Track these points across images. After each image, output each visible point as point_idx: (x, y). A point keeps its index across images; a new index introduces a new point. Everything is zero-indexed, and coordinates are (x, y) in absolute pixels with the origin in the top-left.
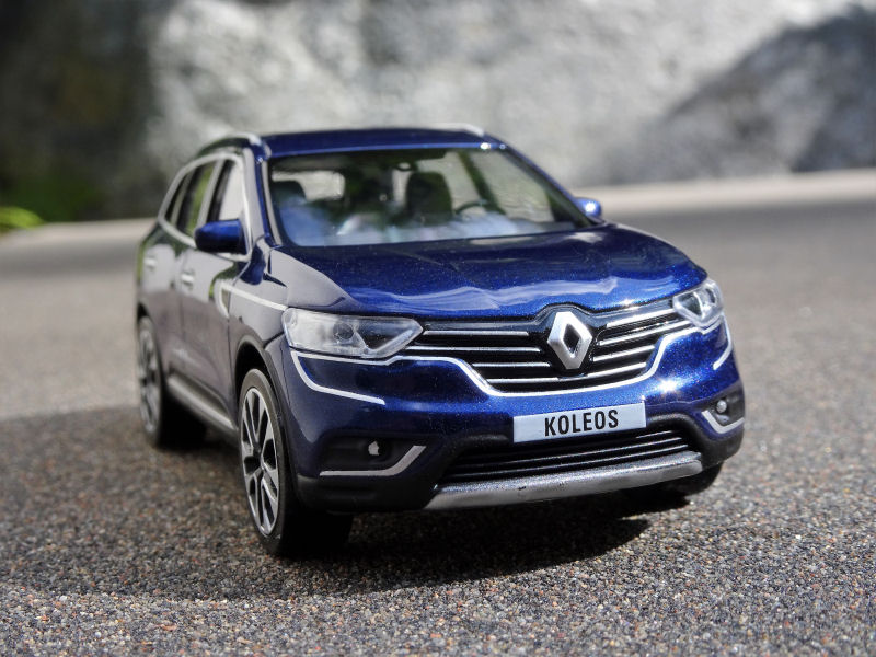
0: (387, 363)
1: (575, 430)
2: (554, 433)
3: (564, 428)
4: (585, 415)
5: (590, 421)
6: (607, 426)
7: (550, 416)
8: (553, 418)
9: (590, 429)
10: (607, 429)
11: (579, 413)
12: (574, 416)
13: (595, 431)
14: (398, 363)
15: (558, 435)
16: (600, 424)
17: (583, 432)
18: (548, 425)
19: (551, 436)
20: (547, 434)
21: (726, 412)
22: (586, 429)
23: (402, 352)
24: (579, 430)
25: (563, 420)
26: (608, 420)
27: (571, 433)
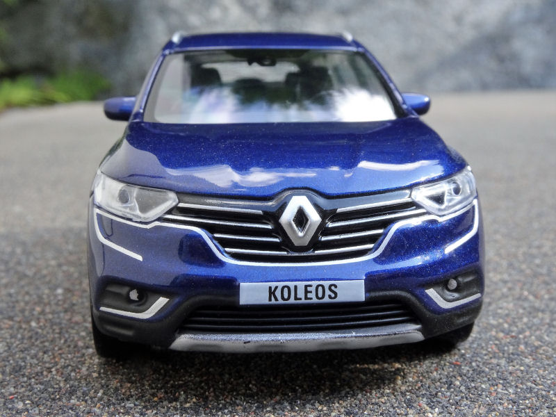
0: (148, 227)
1: (296, 298)
2: (276, 299)
3: (286, 296)
4: (306, 286)
5: (311, 292)
6: (326, 297)
7: (273, 284)
8: (276, 288)
9: (311, 299)
10: (326, 300)
11: (301, 285)
12: (296, 287)
13: (315, 300)
14: (156, 228)
15: (281, 301)
16: (320, 295)
17: (303, 301)
18: (272, 293)
19: (273, 301)
20: (270, 300)
21: (457, 290)
22: (306, 298)
23: (159, 219)
24: (300, 299)
25: (286, 290)
26: (328, 292)
27: (292, 301)
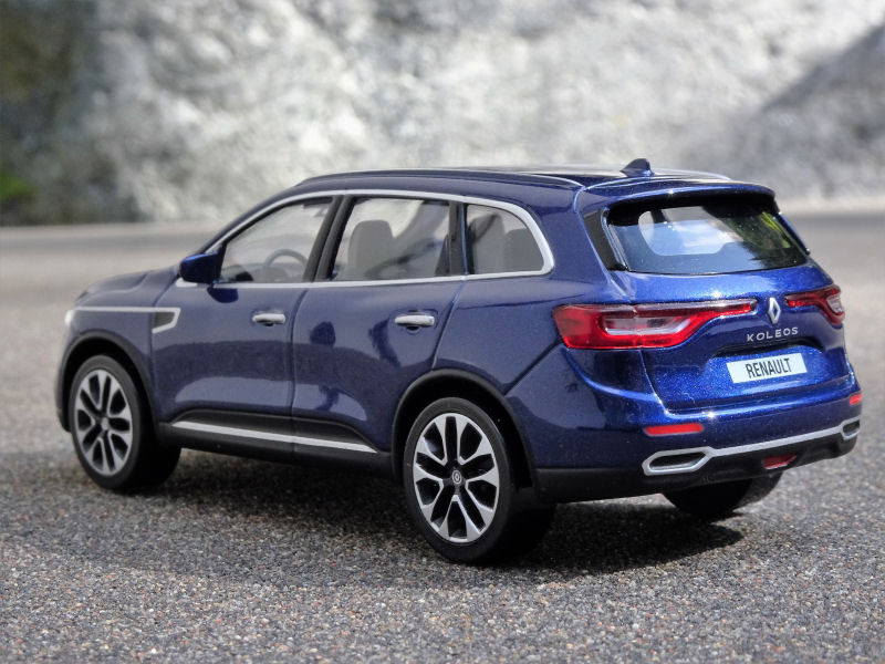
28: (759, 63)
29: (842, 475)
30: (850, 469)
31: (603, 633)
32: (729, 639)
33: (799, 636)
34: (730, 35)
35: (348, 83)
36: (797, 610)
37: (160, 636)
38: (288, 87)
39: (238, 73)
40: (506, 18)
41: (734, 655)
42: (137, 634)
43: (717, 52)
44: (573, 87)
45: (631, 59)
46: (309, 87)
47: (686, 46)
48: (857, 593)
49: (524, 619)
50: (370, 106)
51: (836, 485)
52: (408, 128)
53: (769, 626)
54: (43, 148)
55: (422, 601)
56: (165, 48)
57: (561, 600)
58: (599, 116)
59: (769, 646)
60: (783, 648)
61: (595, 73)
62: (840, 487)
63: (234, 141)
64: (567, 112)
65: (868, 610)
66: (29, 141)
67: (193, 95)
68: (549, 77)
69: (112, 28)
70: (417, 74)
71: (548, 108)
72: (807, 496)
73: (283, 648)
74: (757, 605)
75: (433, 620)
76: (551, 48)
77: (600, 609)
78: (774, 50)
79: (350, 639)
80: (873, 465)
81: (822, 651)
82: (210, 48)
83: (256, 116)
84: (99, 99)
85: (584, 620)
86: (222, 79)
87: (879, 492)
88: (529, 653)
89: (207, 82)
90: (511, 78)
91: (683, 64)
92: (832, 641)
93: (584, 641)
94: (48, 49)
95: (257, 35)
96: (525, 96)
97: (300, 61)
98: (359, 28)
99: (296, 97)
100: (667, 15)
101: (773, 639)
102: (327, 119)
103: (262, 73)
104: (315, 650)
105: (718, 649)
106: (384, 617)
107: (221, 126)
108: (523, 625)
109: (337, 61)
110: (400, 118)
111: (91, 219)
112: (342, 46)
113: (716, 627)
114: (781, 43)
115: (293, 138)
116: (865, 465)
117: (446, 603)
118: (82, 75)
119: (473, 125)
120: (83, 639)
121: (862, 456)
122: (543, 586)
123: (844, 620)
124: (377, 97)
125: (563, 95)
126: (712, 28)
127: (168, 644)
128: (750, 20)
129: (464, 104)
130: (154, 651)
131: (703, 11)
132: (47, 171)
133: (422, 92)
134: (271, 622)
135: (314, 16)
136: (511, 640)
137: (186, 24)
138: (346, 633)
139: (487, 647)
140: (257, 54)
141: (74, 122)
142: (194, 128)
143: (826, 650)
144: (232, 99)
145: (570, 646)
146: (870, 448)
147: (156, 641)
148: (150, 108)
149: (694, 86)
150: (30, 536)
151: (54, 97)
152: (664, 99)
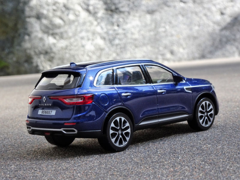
28: (218, 17)
29: (230, 127)
30: (233, 126)
31: (172, 160)
32: (199, 160)
33: (215, 158)
34: (209, 9)
35: (98, 29)
36: (215, 154)
37: (76, 165)
38: (81, 31)
39: (66, 28)
40: (143, 8)
41: (201, 162)
42: (71, 166)
43: (205, 15)
44: (164, 27)
45: (181, 18)
46: (87, 31)
47: (196, 14)
48: (229, 150)
49: (155, 158)
50: (105, 35)
51: (229, 129)
52: (117, 42)
53: (209, 157)
54: (11, 52)
55: (132, 156)
56: (45, 22)
57: (163, 155)
58: (172, 35)
59: (208, 160)
60: (211, 160)
61: (170, 23)
62: (230, 130)
63: (66, 48)
64: (163, 34)
65: (231, 153)
66: (7, 51)
67: (53, 35)
68: (157, 25)
69: (29, 17)
70: (118, 26)
71: (157, 33)
72: (221, 132)
73: (103, 166)
74: (207, 153)
75: (135, 159)
76: (157, 16)
77: (172, 156)
78: (222, 14)
79: (117, 164)
80: (238, 124)
81: (219, 161)
82: (58, 21)
83: (72, 40)
84: (27, 37)
85: (168, 158)
86: (62, 30)
87: (239, 130)
88: (156, 164)
89: (57, 31)
90: (146, 25)
91: (196, 19)
92: (222, 159)
93: (168, 161)
94: (11, 24)
95: (72, 17)
96: (150, 31)
97: (84, 23)
98: (101, 13)
99: (84, 34)
100: (191, 5)
101: (209, 159)
102: (93, 40)
103: (73, 27)
104: (110, 166)
105: (197, 161)
106: (124, 159)
107: (62, 43)
108: (155, 159)
109: (95, 23)
110: (114, 39)
111: (26, 73)
112: (96, 19)
113: (197, 158)
114: (224, 11)
115: (83, 46)
116: (236, 124)
117: (137, 156)
118: (21, 31)
119: (135, 40)
120: (59, 167)
121: (236, 123)
122: (159, 152)
123: (225, 155)
124: (107, 33)
125: (161, 30)
126: (204, 8)
127: (78, 167)
128: (214, 5)
129: (132, 34)
130: (75, 168)
131: (201, 3)
132: (12, 59)
133: (120, 31)
134: (100, 162)
135: (88, 10)
136: (153, 162)
137: (51, 15)
138: (116, 163)
139: (147, 163)
140: (72, 22)
141: (19, 45)
142: (54, 44)
143: (221, 160)
144: (65, 35)
145: (165, 162)
146: (238, 121)
147: (75, 166)
148: (41, 39)
149: (199, 26)
150: (39, 149)
151: (13, 38)
152: (191, 29)
